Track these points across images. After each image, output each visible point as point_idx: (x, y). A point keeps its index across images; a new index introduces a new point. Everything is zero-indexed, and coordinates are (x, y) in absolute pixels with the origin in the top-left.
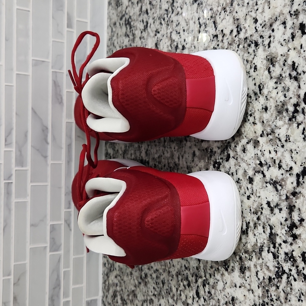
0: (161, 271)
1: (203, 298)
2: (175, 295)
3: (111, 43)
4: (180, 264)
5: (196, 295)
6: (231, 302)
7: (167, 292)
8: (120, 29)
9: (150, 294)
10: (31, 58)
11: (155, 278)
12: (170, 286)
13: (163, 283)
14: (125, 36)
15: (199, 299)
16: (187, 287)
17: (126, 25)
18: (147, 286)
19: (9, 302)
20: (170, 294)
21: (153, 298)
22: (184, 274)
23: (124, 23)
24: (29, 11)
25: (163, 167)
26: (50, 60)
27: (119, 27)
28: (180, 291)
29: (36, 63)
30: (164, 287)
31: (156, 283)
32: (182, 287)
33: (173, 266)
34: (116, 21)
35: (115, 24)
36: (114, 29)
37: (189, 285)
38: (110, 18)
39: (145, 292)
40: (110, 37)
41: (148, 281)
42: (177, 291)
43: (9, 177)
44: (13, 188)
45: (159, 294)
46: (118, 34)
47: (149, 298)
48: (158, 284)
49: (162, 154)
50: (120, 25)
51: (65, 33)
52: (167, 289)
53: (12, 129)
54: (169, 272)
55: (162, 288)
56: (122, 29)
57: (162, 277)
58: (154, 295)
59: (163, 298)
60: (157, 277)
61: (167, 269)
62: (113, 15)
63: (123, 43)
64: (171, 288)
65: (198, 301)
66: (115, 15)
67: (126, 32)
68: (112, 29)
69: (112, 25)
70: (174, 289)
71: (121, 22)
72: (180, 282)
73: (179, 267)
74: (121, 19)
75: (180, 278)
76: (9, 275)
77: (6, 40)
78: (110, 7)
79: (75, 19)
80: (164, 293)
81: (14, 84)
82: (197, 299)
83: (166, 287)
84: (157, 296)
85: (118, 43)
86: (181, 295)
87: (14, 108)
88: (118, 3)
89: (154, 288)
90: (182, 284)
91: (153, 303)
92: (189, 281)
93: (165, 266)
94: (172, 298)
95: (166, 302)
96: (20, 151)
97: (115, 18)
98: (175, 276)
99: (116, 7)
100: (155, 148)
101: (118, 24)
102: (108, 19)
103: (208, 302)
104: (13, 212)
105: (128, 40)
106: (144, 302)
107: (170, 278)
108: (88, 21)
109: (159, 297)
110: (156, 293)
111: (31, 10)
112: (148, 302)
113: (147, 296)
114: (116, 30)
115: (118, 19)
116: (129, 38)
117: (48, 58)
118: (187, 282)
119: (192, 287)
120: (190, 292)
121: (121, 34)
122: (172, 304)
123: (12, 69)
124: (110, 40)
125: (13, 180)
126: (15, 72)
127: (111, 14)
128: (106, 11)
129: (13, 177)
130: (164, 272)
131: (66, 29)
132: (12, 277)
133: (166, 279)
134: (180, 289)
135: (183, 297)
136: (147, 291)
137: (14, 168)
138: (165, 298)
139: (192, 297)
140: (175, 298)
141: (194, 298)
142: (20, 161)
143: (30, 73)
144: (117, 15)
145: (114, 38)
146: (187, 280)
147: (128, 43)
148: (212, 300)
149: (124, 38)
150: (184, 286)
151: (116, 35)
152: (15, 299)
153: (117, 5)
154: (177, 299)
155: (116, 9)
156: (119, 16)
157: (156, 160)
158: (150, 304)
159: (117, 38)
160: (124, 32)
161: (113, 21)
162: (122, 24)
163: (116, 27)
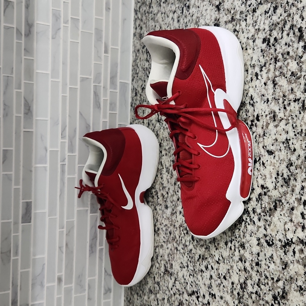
0: (169, 225)
1: (196, 240)
2: (178, 240)
3: (135, 64)
4: (181, 219)
5: (192, 239)
6: (213, 241)
7: (173, 239)
8: (142, 55)
9: (161, 241)
10: (79, 76)
11: (165, 231)
12: (175, 235)
13: (170, 234)
14: (146, 61)
15: (193, 241)
16: (186, 234)
17: (147, 53)
18: (159, 236)
19: (62, 247)
20: (174, 240)
21: (163, 244)
22: (184, 226)
23: (145, 51)
24: (78, 43)
25: (172, 155)
26: (92, 77)
27: (142, 53)
28: (182, 237)
29: (83, 80)
30: (171, 235)
31: (166, 233)
32: (183, 235)
33: (177, 221)
34: (140, 49)
35: (138, 51)
36: (138, 55)
37: (187, 233)
38: (134, 46)
39: (158, 240)
40: (135, 60)
41: (160, 233)
42: (179, 237)
43: (64, 160)
44: (66, 168)
45: (168, 241)
46: (140, 58)
47: (160, 244)
48: (166, 234)
49: (171, 146)
50: (142, 52)
51: (103, 58)
52: (173, 237)
53: (66, 126)
54: (174, 226)
55: (169, 236)
56: (144, 55)
57: (169, 230)
58: (164, 242)
59: (170, 243)
60: (166, 230)
61: (173, 223)
62: (137, 44)
63: (144, 65)
64: (175, 236)
65: (193, 243)
66: (139, 44)
67: (147, 58)
68: (136, 54)
69: (136, 51)
70: (178, 237)
71: (143, 50)
72: (181, 231)
73: (181, 222)
74: (143, 48)
75: (181, 228)
76: (63, 228)
77: (63, 64)
78: (135, 38)
79: (110, 47)
80: (171, 239)
81: (68, 94)
82: (192, 241)
83: (172, 236)
84: (166, 242)
85: (140, 65)
86: (182, 240)
87: (68, 111)
88: (141, 36)
89: (164, 237)
90: (183, 233)
91: (163, 247)
92: (187, 231)
93: (172, 222)
94: (176, 242)
95: (172, 245)
96: (71, 142)
97: (138, 47)
98: (178, 228)
99: (140, 39)
100: (166, 142)
101: (141, 51)
102: (133, 46)
103: (199, 243)
104: (66, 185)
105: (148, 64)
106: (157, 247)
107: (175, 229)
108: (119, 48)
109: (167, 243)
110: (165, 240)
111: (80, 42)
112: (160, 247)
113: (159, 243)
114: (139, 56)
115: (141, 47)
116: (149, 63)
117: (90, 75)
118: (186, 231)
119: (189, 234)
120: (188, 237)
121: (143, 59)
122: (176, 246)
123: (66, 84)
124: (135, 62)
125: (66, 162)
126: (69, 86)
127: (136, 43)
128: (132, 40)
129: (67, 160)
130: (171, 226)
131: (103, 54)
132: (65, 230)
133: (172, 230)
134: (181, 236)
135: (183, 242)
136: (159, 239)
137: (67, 154)
138: (171, 243)
139: (189, 241)
140: (178, 243)
141: (190, 241)
142: (71, 149)
143: (78, 87)
144: (140, 44)
145: (138, 61)
146: (186, 230)
147: (148, 66)
148: (201, 241)
149: (145, 62)
150: (184, 234)
151: (139, 59)
152: (67, 245)
153: (140, 37)
154: (179, 242)
155: (140, 40)
156: (141, 45)
157: (167, 150)
158: (161, 248)
159: (140, 61)
160: (146, 58)
161: (137, 48)
162: (144, 52)
163: (139, 53)
